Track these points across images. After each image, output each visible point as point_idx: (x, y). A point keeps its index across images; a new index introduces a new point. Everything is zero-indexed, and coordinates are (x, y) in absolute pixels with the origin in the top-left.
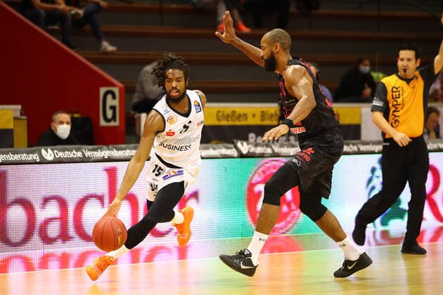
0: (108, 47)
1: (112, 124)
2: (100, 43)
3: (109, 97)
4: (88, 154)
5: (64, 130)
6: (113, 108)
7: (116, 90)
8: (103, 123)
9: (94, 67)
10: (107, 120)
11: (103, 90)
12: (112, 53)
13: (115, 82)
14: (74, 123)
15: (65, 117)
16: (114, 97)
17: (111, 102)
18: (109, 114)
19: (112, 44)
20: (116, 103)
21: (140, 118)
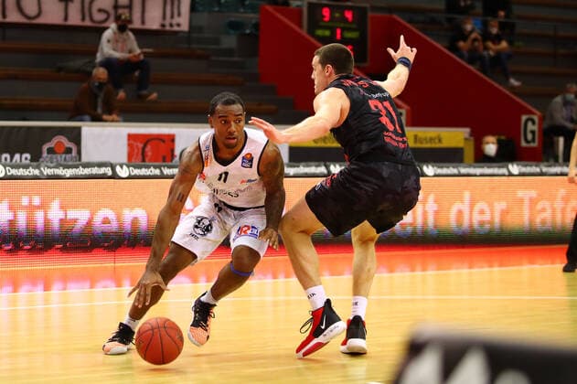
0: (514, 82)
1: (532, 145)
2: (507, 79)
3: (530, 124)
4: (545, 170)
5: (491, 148)
6: (533, 132)
7: (536, 118)
8: (524, 144)
9: (515, 98)
10: (527, 141)
11: (524, 118)
12: (518, 87)
13: (534, 110)
14: (500, 143)
15: (491, 139)
16: (534, 123)
17: (531, 127)
18: (530, 137)
19: (517, 80)
20: (535, 128)
21: (558, 141)
